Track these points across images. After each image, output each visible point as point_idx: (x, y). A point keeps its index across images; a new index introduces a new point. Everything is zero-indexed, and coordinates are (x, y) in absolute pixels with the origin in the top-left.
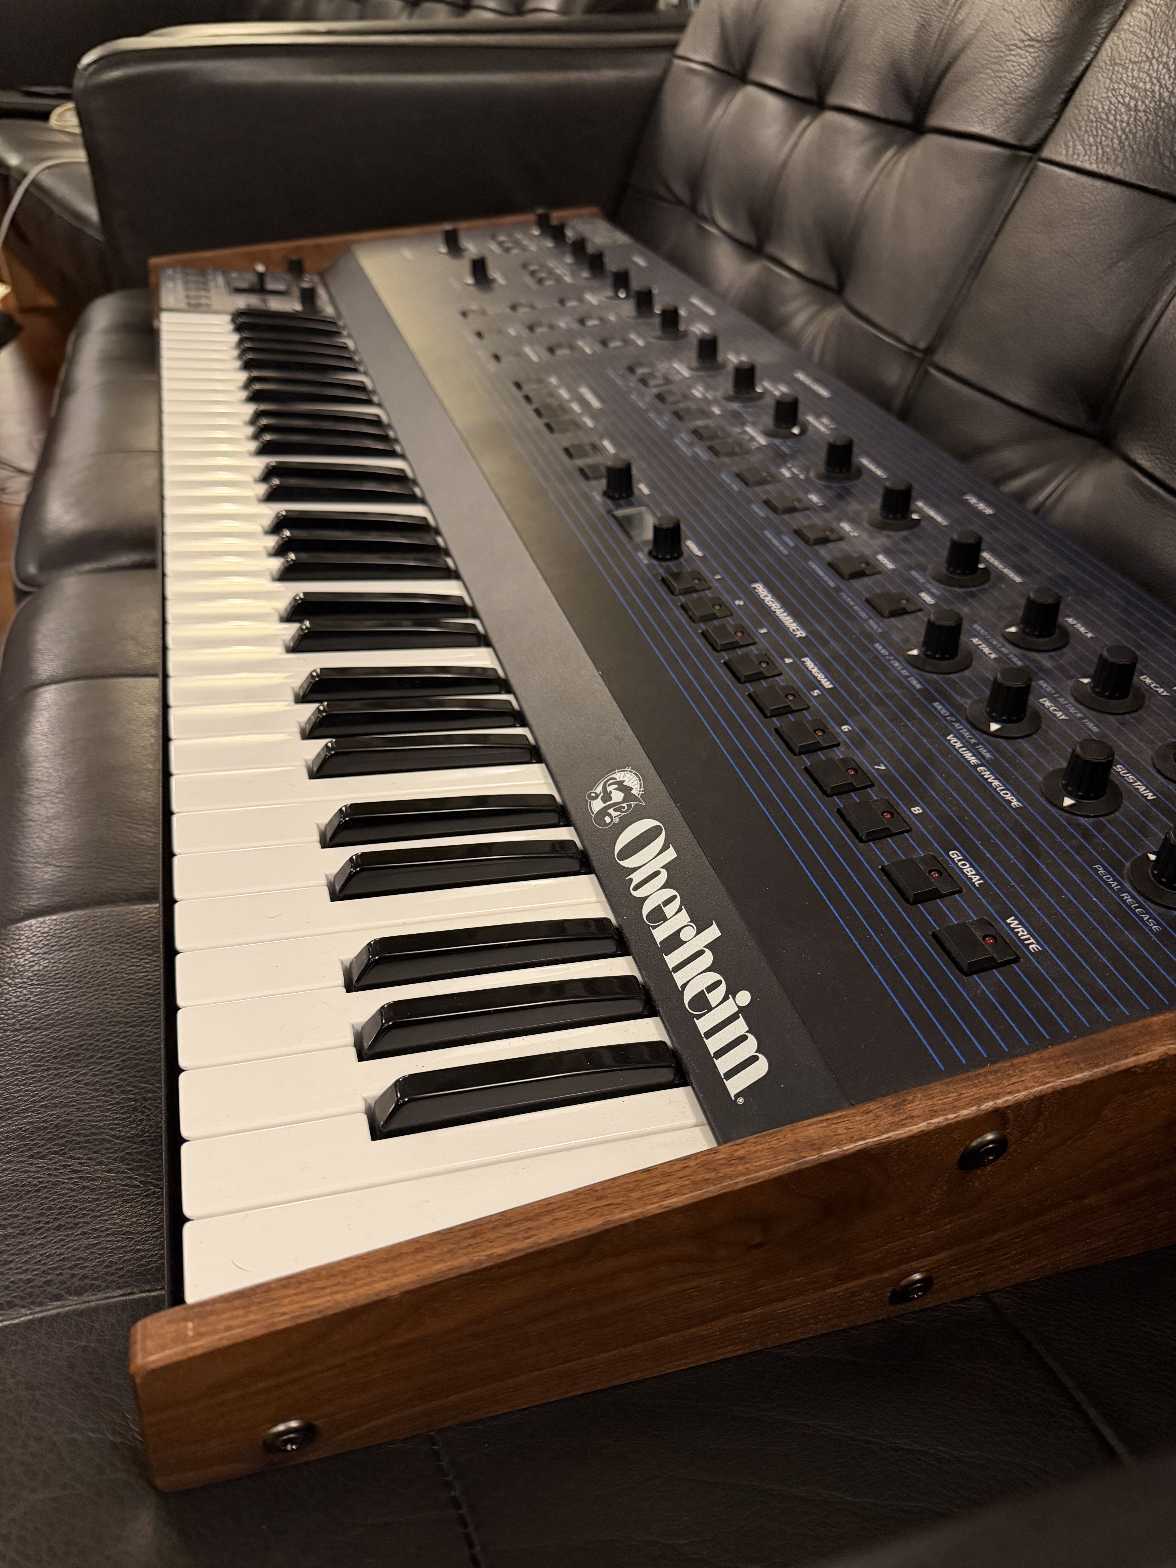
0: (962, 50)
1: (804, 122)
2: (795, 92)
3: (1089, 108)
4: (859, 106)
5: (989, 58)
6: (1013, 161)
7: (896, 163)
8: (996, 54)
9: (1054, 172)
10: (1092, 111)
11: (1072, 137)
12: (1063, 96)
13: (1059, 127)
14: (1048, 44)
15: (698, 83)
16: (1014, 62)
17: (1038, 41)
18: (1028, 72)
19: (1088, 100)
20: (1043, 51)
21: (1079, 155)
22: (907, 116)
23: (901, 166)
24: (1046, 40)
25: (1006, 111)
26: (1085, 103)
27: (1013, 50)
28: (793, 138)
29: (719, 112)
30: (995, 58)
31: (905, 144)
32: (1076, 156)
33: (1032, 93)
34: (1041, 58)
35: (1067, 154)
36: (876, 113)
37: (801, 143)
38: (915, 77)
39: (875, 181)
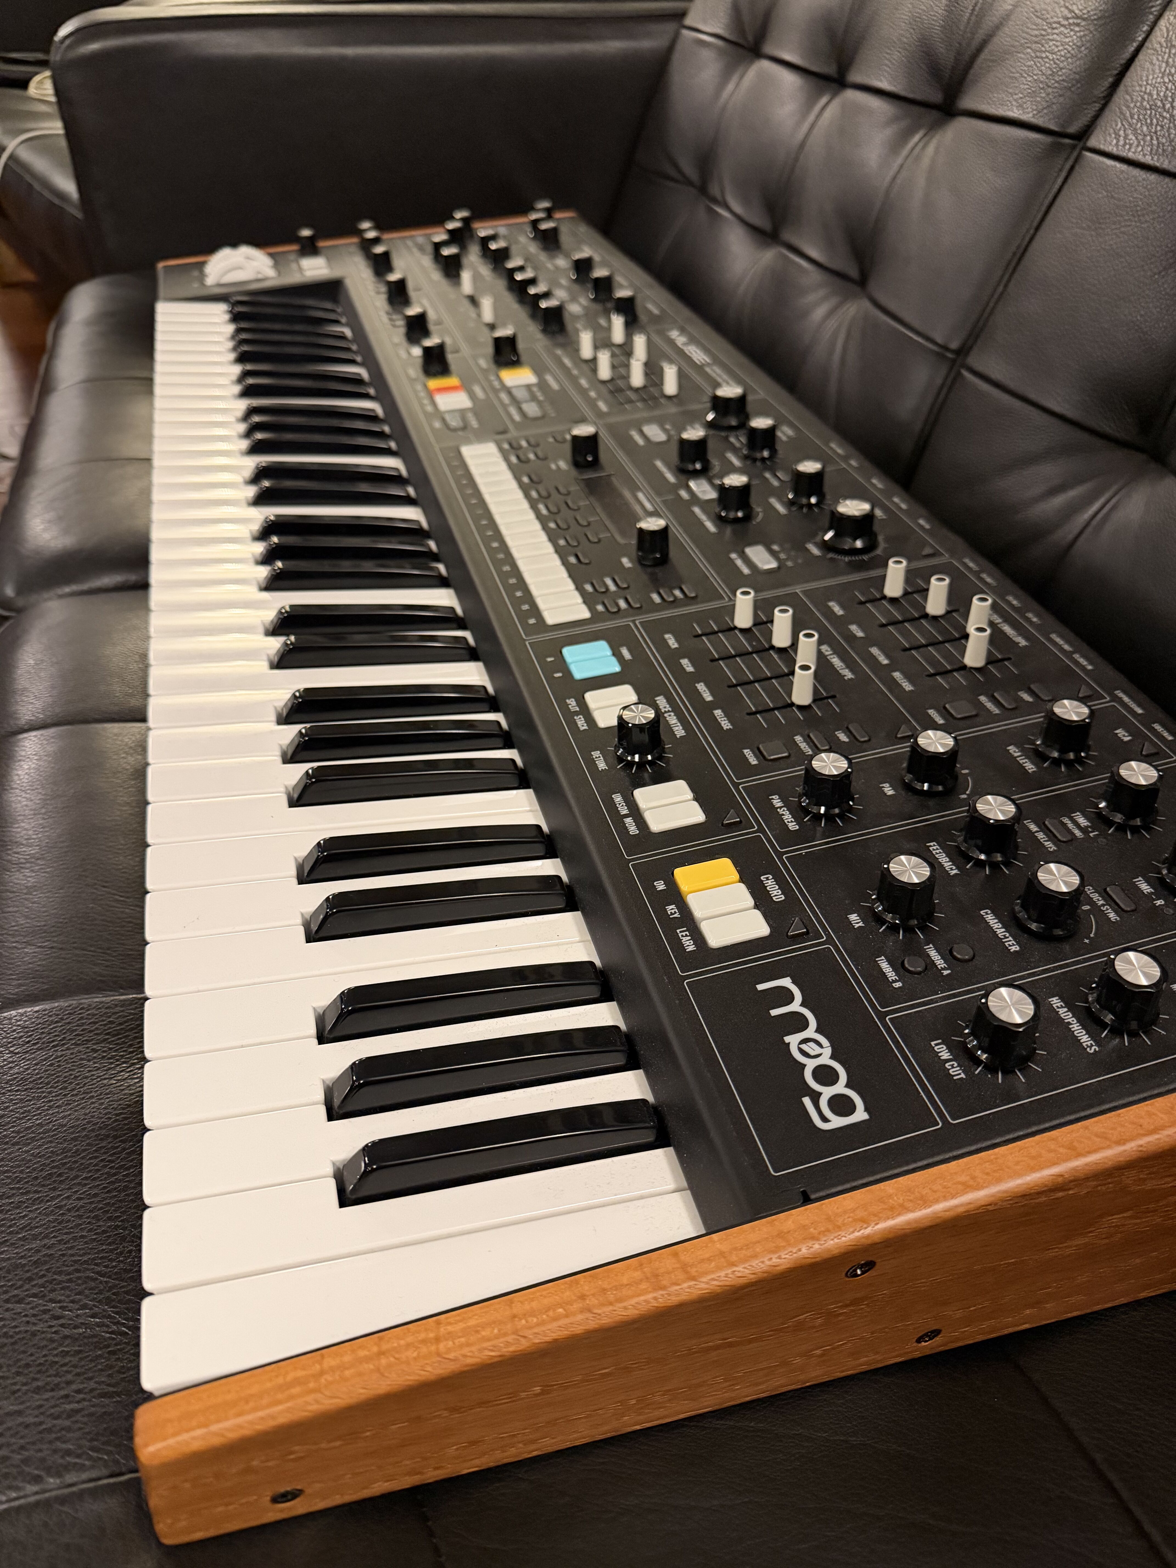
0: (998, 27)
1: (824, 100)
2: (814, 68)
3: (1142, 94)
4: (884, 84)
5: (1028, 36)
6: (1054, 150)
7: (924, 147)
8: (1037, 32)
9: (1103, 163)
10: (1146, 97)
11: (1123, 125)
12: (1111, 80)
13: (1107, 112)
14: (1095, 22)
15: (707, 55)
16: (1057, 41)
17: (1084, 19)
18: (1073, 52)
19: (1141, 86)
20: (1089, 29)
21: (1131, 145)
22: (936, 97)
23: (931, 149)
24: (1092, 18)
25: (1048, 94)
26: (1138, 88)
27: (1056, 28)
28: (812, 117)
29: (730, 87)
30: (1036, 36)
31: (935, 127)
32: (1127, 147)
33: (1077, 77)
34: (1088, 38)
35: (1117, 145)
36: (903, 93)
37: (820, 123)
38: (945, 55)
39: (901, 166)
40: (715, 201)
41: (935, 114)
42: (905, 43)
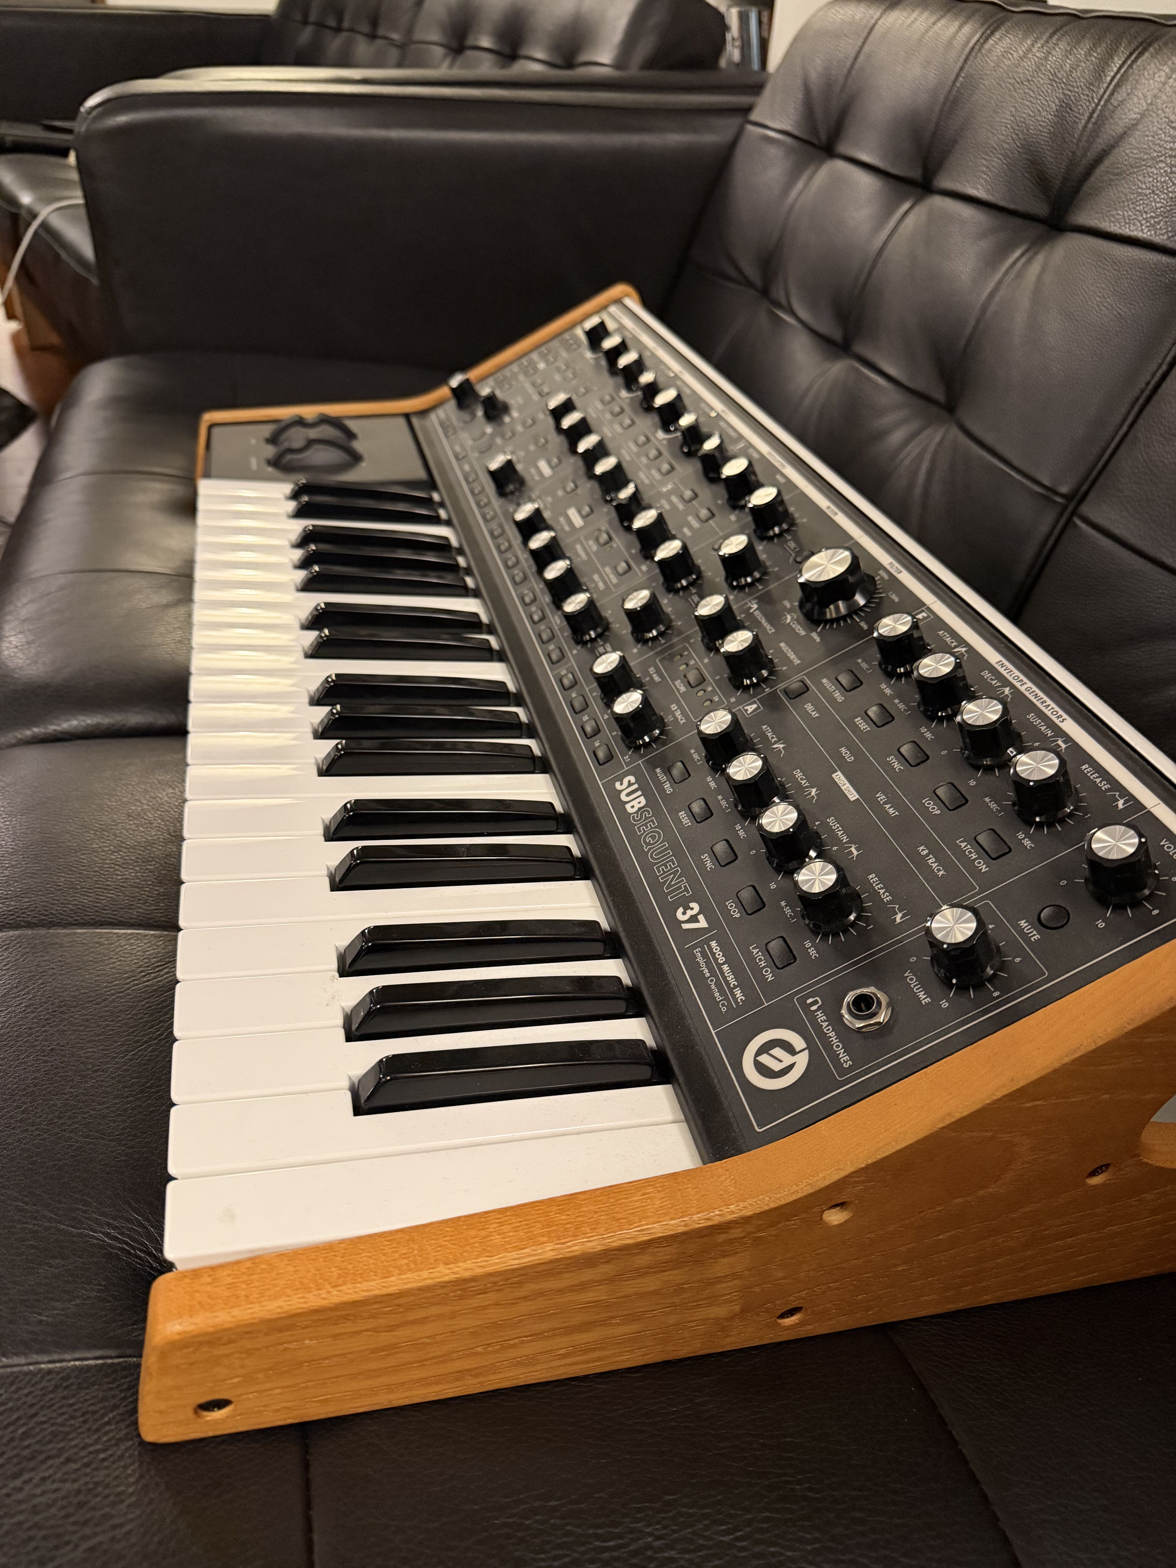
0: (1123, 136)
1: (906, 206)
4: (979, 193)
5: (1161, 149)
7: (1027, 264)
15: (773, 151)
23: (1035, 268)
28: (891, 223)
29: (800, 185)
31: (1037, 244)
36: (1002, 203)
37: (902, 229)
38: (1055, 167)
39: (1000, 282)
40: (779, 305)
41: (1041, 228)
42: (1006, 149)
